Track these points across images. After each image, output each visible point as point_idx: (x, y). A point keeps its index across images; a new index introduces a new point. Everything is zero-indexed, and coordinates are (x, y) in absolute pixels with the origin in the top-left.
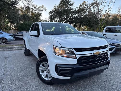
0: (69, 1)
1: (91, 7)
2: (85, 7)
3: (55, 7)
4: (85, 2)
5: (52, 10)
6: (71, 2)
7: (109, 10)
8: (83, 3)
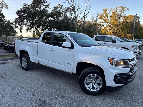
0: (44, 2)
1: (66, 11)
2: (60, 11)
3: (25, 6)
4: (60, 5)
5: (21, 9)
6: (46, 3)
7: (85, 17)
8: (58, 6)
